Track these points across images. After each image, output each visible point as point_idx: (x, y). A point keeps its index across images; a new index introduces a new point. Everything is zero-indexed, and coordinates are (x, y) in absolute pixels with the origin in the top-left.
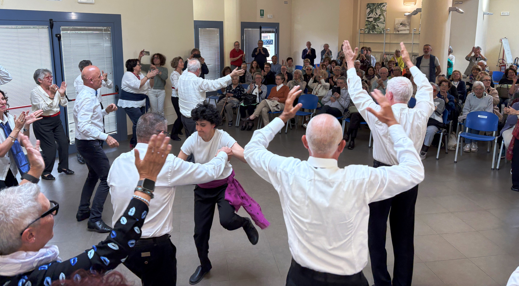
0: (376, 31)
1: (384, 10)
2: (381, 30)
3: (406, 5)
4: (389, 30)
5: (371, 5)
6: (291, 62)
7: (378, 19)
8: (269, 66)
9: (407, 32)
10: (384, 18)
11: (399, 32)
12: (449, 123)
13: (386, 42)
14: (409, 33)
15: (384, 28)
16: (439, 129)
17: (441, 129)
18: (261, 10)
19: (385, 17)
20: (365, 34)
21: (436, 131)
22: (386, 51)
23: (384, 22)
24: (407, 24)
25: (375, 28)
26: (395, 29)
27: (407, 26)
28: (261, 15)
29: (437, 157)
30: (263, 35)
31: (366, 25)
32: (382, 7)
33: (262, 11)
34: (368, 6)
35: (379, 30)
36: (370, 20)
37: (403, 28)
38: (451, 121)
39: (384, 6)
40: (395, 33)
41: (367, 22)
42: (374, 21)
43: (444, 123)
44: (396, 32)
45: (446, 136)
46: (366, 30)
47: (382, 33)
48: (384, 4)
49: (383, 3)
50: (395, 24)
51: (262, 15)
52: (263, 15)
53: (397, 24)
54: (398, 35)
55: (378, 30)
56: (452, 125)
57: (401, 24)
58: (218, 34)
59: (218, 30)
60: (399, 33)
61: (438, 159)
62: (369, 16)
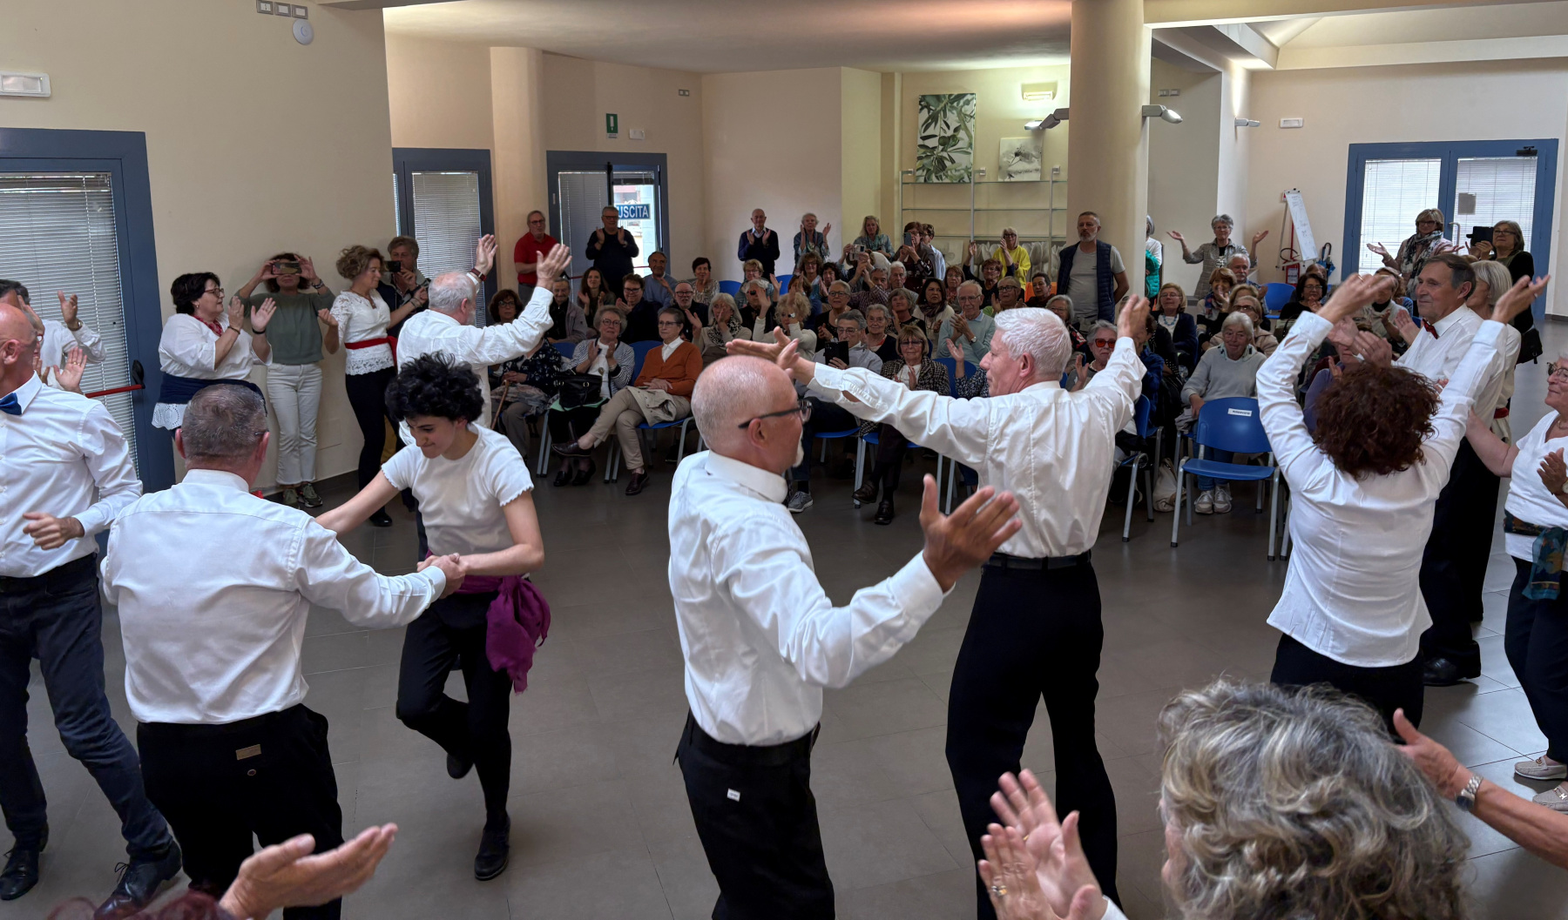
0: (947, 177)
1: (968, 113)
2: (962, 171)
3: (1029, 98)
4: (983, 171)
5: (932, 101)
6: (707, 271)
7: (951, 141)
8: (638, 286)
9: (1035, 177)
10: (970, 136)
11: (1011, 176)
12: (1155, 434)
13: (976, 207)
14: (1039, 180)
15: (969, 166)
16: (1127, 453)
17: (1132, 453)
18: (608, 116)
19: (973, 134)
20: (917, 186)
21: (1119, 459)
22: (977, 233)
23: (969, 150)
24: (1034, 153)
25: (944, 167)
26: (1000, 168)
27: (1033, 158)
28: (609, 130)
29: (1126, 535)
30: (617, 189)
31: (920, 158)
32: (962, 107)
33: (612, 118)
34: (924, 103)
35: (957, 173)
36: (931, 143)
37: (1023, 166)
38: (1160, 430)
39: (968, 103)
40: (1002, 180)
41: (922, 150)
42: (941, 148)
43: (1139, 436)
44: (1004, 178)
45: (1147, 473)
46: (920, 172)
47: (964, 182)
48: (969, 97)
49: (964, 95)
50: (1001, 154)
51: (612, 129)
52: (615, 130)
53: (1005, 155)
54: (1011, 187)
55: (953, 171)
56: (1162, 440)
57: (1017, 154)
58: (476, 190)
59: (475, 176)
60: (1012, 179)
61: (1128, 540)
62: (927, 133)
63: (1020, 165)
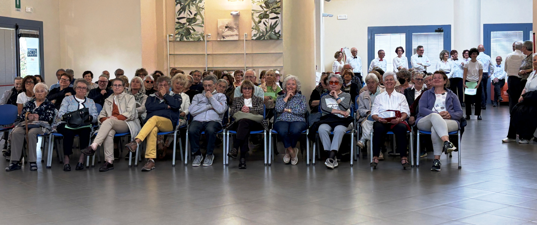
0: (191, 38)
1: (201, 7)
2: (199, 35)
4: (209, 36)
6: (90, 78)
7: (193, 20)
9: (236, 38)
11: (224, 38)
13: (208, 53)
14: (238, 39)
15: (203, 33)
19: (204, 17)
20: (175, 43)
22: (209, 66)
23: (203, 25)
24: (235, 27)
25: (190, 33)
26: (218, 34)
27: (235, 29)
28: (16, 7)
31: (177, 29)
32: (198, 3)
34: (178, 1)
35: (197, 36)
36: (183, 21)
37: (229, 33)
39: (201, 2)
40: (220, 40)
41: (178, 25)
42: (188, 23)
46: (177, 36)
47: (201, 40)
50: (218, 27)
52: (19, 7)
53: (221, 27)
54: (222, 41)
55: (195, 35)
57: (226, 27)
60: (225, 39)
62: (181, 16)
63: (227, 32)
